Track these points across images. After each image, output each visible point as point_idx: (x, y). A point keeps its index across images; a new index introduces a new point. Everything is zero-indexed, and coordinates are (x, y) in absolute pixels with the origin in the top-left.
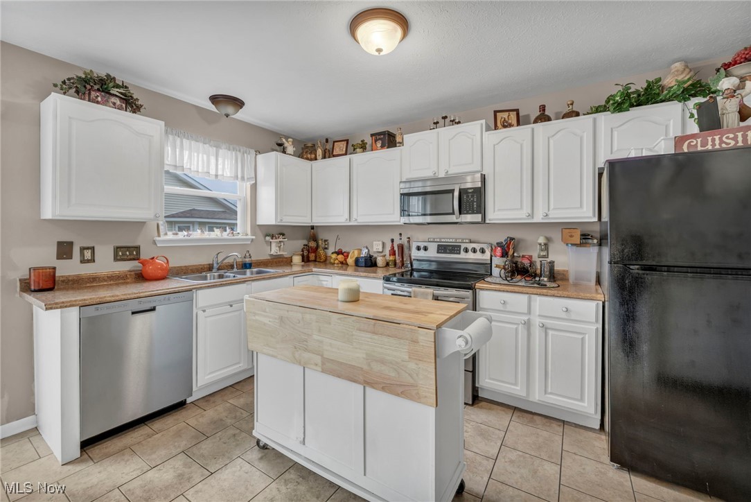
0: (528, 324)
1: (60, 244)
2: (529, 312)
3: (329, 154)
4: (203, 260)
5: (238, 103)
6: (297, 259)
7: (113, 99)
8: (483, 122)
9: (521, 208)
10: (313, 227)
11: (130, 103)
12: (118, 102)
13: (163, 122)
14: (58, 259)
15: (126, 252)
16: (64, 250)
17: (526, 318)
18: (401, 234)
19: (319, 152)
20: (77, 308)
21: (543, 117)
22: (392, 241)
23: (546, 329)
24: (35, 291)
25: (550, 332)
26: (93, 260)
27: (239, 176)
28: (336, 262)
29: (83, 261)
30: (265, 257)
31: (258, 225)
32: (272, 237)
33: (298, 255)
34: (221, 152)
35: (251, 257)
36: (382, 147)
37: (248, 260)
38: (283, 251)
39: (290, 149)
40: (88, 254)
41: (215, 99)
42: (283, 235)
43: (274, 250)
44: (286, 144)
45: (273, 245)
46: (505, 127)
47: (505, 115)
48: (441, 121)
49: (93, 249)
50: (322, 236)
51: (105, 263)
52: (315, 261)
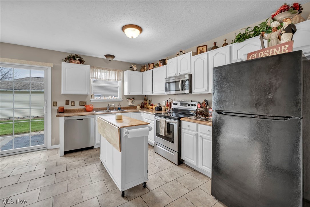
0: (197, 135)
1: (66, 101)
2: (197, 131)
3: (148, 69)
4: (105, 106)
5: (113, 57)
6: (138, 107)
7: (77, 61)
8: (191, 52)
9: (204, 87)
10: (146, 96)
11: (82, 62)
12: (78, 62)
13: (90, 66)
14: (66, 104)
15: (83, 103)
16: (67, 102)
17: (196, 133)
18: (170, 98)
19: (146, 68)
20: (63, 117)
21: (215, 47)
22: (167, 101)
23: (202, 138)
24: (59, 113)
25: (204, 140)
26: (74, 105)
27: (116, 79)
28: (150, 108)
29: (72, 106)
30: (127, 106)
31: (125, 95)
32: (129, 99)
33: (139, 105)
34: (111, 72)
35: (120, 106)
36: (162, 65)
37: (119, 107)
38: (134, 104)
39: (135, 69)
40: (73, 104)
41: (106, 56)
42: (134, 98)
43: (130, 104)
44: (133, 67)
45: (130, 102)
46: (200, 53)
47: (201, 48)
48: (180, 53)
49: (74, 102)
50: (150, 99)
51: (77, 106)
52: (146, 108)
